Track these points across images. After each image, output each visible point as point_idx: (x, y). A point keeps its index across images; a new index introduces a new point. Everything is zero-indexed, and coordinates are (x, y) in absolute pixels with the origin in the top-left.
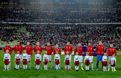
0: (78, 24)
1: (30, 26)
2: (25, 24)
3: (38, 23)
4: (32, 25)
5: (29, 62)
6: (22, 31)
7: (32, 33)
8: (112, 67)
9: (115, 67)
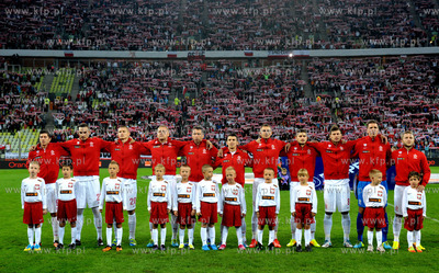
0: (298, 53)
1: (92, 64)
2: (69, 57)
3: (126, 54)
4: (100, 61)
5: (131, 212)
6: (55, 88)
7: (100, 96)
8: (410, 234)
9: (419, 232)
